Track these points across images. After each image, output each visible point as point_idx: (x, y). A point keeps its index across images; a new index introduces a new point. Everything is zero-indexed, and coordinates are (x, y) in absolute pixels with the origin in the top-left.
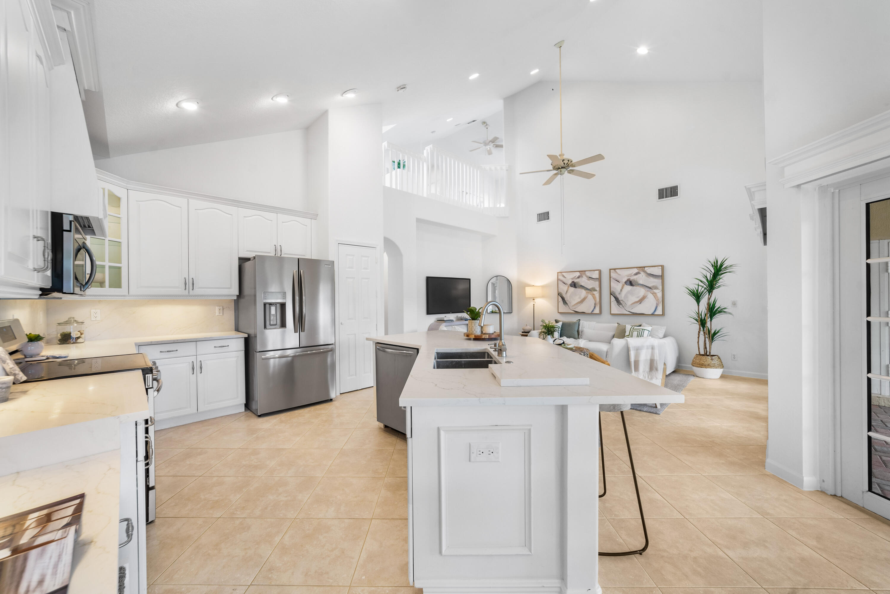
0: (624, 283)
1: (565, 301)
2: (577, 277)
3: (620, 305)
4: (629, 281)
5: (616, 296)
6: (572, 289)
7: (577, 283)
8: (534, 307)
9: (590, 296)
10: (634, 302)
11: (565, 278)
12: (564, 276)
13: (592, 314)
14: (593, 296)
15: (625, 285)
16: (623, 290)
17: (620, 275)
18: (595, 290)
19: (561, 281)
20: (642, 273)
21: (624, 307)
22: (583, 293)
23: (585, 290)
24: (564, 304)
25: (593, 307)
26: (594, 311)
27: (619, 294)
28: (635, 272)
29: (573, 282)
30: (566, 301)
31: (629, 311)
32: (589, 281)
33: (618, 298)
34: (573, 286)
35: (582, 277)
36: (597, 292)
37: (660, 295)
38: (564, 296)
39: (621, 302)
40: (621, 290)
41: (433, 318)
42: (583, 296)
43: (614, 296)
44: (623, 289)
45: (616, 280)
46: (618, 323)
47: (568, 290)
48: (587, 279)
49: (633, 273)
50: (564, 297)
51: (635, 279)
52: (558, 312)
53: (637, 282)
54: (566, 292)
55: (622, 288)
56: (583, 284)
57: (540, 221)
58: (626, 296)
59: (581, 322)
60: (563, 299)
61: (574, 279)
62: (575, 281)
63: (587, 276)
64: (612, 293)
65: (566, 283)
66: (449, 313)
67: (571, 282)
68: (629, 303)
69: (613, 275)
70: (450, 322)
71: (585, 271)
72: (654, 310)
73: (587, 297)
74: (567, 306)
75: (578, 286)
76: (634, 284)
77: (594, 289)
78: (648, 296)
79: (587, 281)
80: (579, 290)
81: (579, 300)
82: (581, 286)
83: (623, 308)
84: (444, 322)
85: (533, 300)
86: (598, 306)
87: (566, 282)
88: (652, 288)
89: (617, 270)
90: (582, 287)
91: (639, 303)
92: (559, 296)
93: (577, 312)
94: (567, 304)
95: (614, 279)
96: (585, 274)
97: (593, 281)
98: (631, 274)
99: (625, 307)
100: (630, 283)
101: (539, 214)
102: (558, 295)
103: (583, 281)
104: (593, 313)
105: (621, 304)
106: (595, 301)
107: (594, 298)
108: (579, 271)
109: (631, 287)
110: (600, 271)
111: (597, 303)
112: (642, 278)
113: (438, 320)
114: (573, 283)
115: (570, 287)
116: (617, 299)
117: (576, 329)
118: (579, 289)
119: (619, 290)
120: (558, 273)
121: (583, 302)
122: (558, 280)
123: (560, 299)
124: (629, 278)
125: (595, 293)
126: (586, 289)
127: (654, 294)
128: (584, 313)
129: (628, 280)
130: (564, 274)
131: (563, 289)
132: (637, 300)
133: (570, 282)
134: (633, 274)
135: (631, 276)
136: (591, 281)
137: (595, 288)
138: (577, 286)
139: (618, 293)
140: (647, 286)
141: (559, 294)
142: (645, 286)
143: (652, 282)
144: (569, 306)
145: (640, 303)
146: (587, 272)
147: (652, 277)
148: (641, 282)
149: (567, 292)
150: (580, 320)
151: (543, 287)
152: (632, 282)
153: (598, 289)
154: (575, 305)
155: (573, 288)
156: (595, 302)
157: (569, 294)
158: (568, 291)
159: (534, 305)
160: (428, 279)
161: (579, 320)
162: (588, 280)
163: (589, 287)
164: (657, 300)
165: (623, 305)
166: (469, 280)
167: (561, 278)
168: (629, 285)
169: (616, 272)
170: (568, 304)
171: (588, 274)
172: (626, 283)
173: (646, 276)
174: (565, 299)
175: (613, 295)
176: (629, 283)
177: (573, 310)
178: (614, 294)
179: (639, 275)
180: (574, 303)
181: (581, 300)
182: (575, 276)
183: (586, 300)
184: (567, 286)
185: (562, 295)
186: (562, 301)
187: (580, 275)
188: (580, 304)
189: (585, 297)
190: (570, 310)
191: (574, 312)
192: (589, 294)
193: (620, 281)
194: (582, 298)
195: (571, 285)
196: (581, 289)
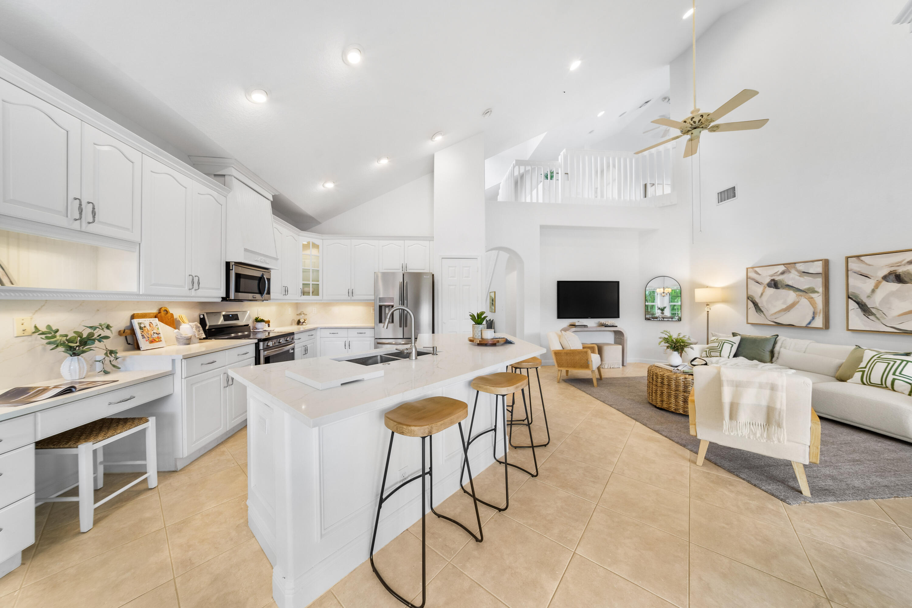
0: (880, 279)
1: (759, 307)
2: (779, 273)
3: (870, 315)
4: (894, 275)
5: (859, 300)
6: (772, 290)
7: (781, 281)
8: (708, 314)
9: (804, 301)
10: (905, 310)
11: (760, 274)
12: (757, 272)
13: (807, 327)
14: (809, 301)
15: (884, 283)
16: (879, 291)
17: (870, 265)
18: (816, 292)
19: (753, 280)
21: (879, 319)
22: (791, 296)
23: (794, 291)
24: (756, 311)
25: (811, 318)
26: (811, 323)
27: (868, 297)
28: (908, 260)
29: (773, 280)
30: (761, 308)
31: (891, 327)
33: (865, 305)
34: (773, 285)
35: (790, 272)
36: (819, 294)
38: (757, 300)
39: (873, 311)
40: (873, 291)
41: (566, 322)
42: (790, 301)
43: (855, 301)
44: (877, 288)
45: (861, 275)
46: (856, 346)
47: (764, 292)
48: (799, 275)
49: (904, 260)
50: (758, 302)
52: (748, 323)
54: (760, 294)
55: (877, 286)
56: (790, 283)
57: (721, 201)
58: (886, 300)
59: (781, 339)
60: (756, 305)
61: (774, 276)
62: (776, 279)
63: (798, 271)
64: (851, 296)
65: (762, 283)
66: (587, 318)
67: (770, 280)
68: (893, 313)
69: (854, 265)
70: (583, 327)
71: (795, 263)
73: (798, 302)
74: (763, 315)
75: (782, 286)
76: (905, 279)
77: (813, 291)
80: (782, 292)
81: (784, 306)
82: (788, 285)
83: (877, 321)
84: (574, 327)
85: (707, 305)
86: (819, 316)
87: (760, 281)
89: (862, 258)
90: (789, 287)
92: (749, 300)
93: (779, 324)
94: (762, 312)
95: (855, 273)
96: (795, 268)
97: (810, 278)
98: (901, 262)
99: (881, 320)
100: (897, 278)
101: (721, 193)
102: (748, 298)
103: (792, 278)
104: (810, 326)
105: (873, 314)
106: (816, 308)
107: (814, 304)
108: (784, 264)
109: (898, 285)
110: (826, 263)
111: (818, 311)
113: (570, 325)
114: (773, 282)
115: (767, 288)
116: (862, 305)
117: (769, 348)
118: (784, 290)
119: (869, 291)
120: (747, 269)
121: (790, 310)
122: (747, 278)
123: (751, 305)
124: (893, 269)
125: (814, 295)
126: (797, 290)
128: (793, 325)
129: (891, 273)
130: (757, 269)
131: (756, 290)
133: (768, 280)
134: (904, 262)
135: (899, 266)
136: (807, 278)
137: (814, 288)
138: (779, 286)
139: (866, 296)
141: (750, 298)
144: (766, 315)
146: (797, 265)
149: (762, 294)
150: (778, 336)
151: (723, 288)
152: (902, 276)
153: (820, 289)
154: (776, 313)
155: (772, 289)
156: (815, 310)
157: (765, 298)
158: (764, 294)
159: (708, 312)
160: (559, 283)
161: (776, 336)
162: (800, 276)
163: (803, 288)
165: (877, 316)
166: (617, 283)
167: (752, 275)
168: (893, 282)
169: (862, 261)
170: (764, 312)
171: (801, 267)
172: (885, 278)
174: (760, 305)
175: (854, 299)
176: (894, 279)
177: (773, 320)
178: (857, 296)
180: (773, 310)
181: (787, 306)
182: (777, 272)
183: (797, 306)
184: (763, 287)
185: (754, 299)
186: (754, 308)
187: (785, 270)
188: (786, 312)
189: (795, 302)
190: (767, 320)
191: (775, 324)
192: (803, 297)
193: (872, 276)
194: (788, 305)
195: (769, 285)
196: (788, 291)
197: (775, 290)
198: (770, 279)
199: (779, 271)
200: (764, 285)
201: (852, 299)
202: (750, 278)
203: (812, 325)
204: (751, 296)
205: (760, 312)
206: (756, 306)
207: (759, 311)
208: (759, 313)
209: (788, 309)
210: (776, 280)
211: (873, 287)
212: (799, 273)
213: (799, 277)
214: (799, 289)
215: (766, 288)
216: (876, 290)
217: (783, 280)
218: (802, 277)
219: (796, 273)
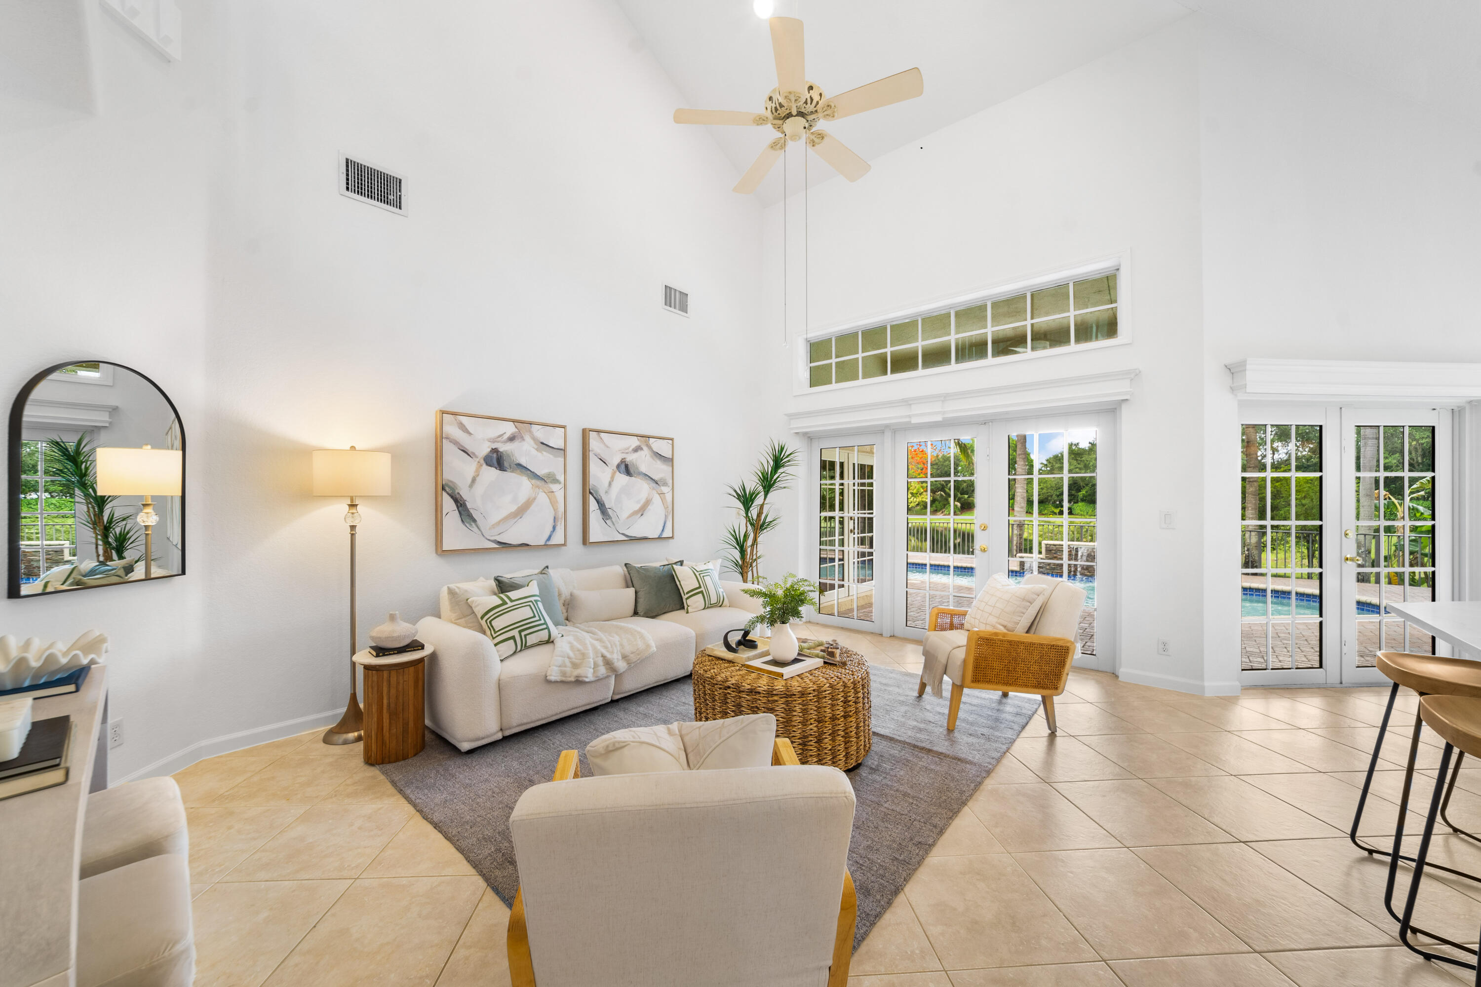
0: (615, 468)
1: (467, 510)
2: (506, 437)
3: (607, 519)
4: (624, 464)
5: (599, 498)
6: (491, 474)
7: (508, 456)
8: (352, 535)
9: (542, 498)
10: (631, 511)
11: (470, 434)
12: (462, 426)
13: (546, 546)
14: (548, 499)
15: (617, 473)
16: (614, 484)
17: (607, 447)
18: (556, 481)
19: (455, 443)
20: (645, 448)
21: (614, 524)
22: (524, 486)
23: (529, 477)
24: (462, 521)
25: (551, 529)
26: (551, 538)
27: (606, 492)
28: (633, 446)
29: (495, 451)
30: (471, 511)
31: (623, 534)
32: (539, 454)
33: (604, 503)
34: (495, 464)
35: (523, 439)
36: (560, 486)
37: (669, 497)
38: (465, 494)
39: (610, 512)
40: (610, 484)
42: (522, 499)
43: (595, 498)
44: (613, 481)
45: (600, 459)
47: (478, 475)
48: (536, 447)
49: (630, 446)
50: (465, 497)
51: (634, 460)
52: (442, 552)
53: (637, 468)
54: (469, 480)
55: (612, 478)
56: (522, 461)
58: (618, 500)
60: (460, 504)
61: (498, 442)
62: (501, 450)
63: (534, 439)
64: (592, 491)
65: (474, 454)
67: (489, 450)
68: (624, 515)
69: (594, 443)
71: (530, 423)
72: (661, 528)
73: (535, 499)
74: (475, 529)
75: (510, 466)
76: (632, 471)
77: (550, 479)
78: (653, 500)
79: (534, 452)
80: (512, 478)
81: (513, 508)
82: (519, 465)
83: (612, 527)
86: (559, 524)
87: (468, 449)
88: (658, 482)
89: (602, 434)
90: (521, 468)
91: (640, 514)
92: (444, 494)
93: (504, 545)
94: (475, 521)
95: (596, 455)
96: (530, 432)
97: (551, 456)
98: (628, 448)
99: (616, 525)
100: (626, 468)
102: (442, 489)
103: (524, 453)
104: (549, 543)
105: (609, 517)
106: (555, 510)
107: (553, 503)
108: (514, 421)
109: (628, 478)
110: (565, 431)
111: (560, 516)
112: (643, 461)
114: (495, 455)
115: (484, 466)
116: (601, 504)
118: (513, 475)
119: (607, 485)
120: (441, 413)
121: (523, 514)
122: (440, 437)
123: (448, 504)
124: (624, 456)
125: (555, 487)
126: (534, 476)
127: (661, 494)
128: (527, 545)
129: (623, 461)
130: (464, 420)
131: (461, 471)
132: (637, 507)
133: (484, 450)
134: (631, 449)
135: (627, 453)
136: (546, 455)
137: (554, 475)
138: (506, 464)
139: (604, 492)
140: (652, 479)
141: (445, 488)
142: (649, 477)
143: (659, 470)
144: (481, 528)
145: (642, 515)
146: (535, 428)
147: (660, 459)
148: (643, 469)
149: (474, 480)
150: (547, 567)
152: (629, 466)
153: (561, 477)
154: (499, 522)
155: (493, 469)
156: (555, 514)
157: (480, 489)
158: (478, 479)
159: (353, 527)
162: (537, 450)
163: (541, 472)
164: (666, 508)
165: (613, 519)
167: (451, 429)
168: (624, 474)
169: (602, 439)
170: (479, 522)
171: (539, 433)
172: (618, 466)
173: (651, 457)
174: (469, 505)
175: (594, 495)
176: (624, 469)
177: (492, 538)
178: (597, 492)
179: (640, 453)
180: (495, 516)
181: (519, 508)
182: (502, 435)
183: (533, 507)
184: (476, 462)
185: (457, 491)
186: (457, 511)
187: (516, 433)
188: (516, 519)
189: (529, 499)
190: (484, 538)
191: (497, 546)
192: (541, 490)
193: (609, 464)
194: (520, 505)
195: (488, 461)
196: (518, 476)
197: (498, 472)
198: (489, 447)
199: (505, 433)
200: (478, 460)
201: (593, 496)
202: (447, 438)
203: (552, 542)
204: (450, 484)
205: (468, 523)
206: (460, 509)
207: (468, 520)
208: (468, 525)
209: (521, 511)
210: (502, 453)
211: (609, 479)
212: (535, 443)
213: (536, 452)
214: (536, 474)
215: (481, 465)
216: (612, 483)
217: (512, 452)
218: (541, 452)
219: (532, 442)
